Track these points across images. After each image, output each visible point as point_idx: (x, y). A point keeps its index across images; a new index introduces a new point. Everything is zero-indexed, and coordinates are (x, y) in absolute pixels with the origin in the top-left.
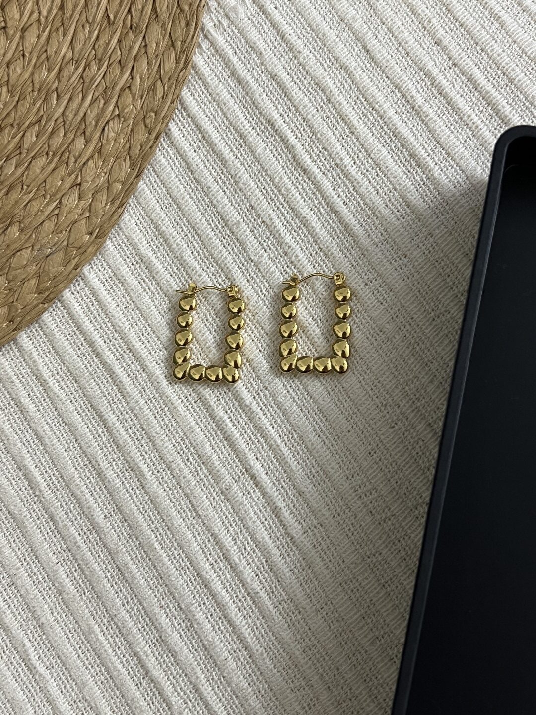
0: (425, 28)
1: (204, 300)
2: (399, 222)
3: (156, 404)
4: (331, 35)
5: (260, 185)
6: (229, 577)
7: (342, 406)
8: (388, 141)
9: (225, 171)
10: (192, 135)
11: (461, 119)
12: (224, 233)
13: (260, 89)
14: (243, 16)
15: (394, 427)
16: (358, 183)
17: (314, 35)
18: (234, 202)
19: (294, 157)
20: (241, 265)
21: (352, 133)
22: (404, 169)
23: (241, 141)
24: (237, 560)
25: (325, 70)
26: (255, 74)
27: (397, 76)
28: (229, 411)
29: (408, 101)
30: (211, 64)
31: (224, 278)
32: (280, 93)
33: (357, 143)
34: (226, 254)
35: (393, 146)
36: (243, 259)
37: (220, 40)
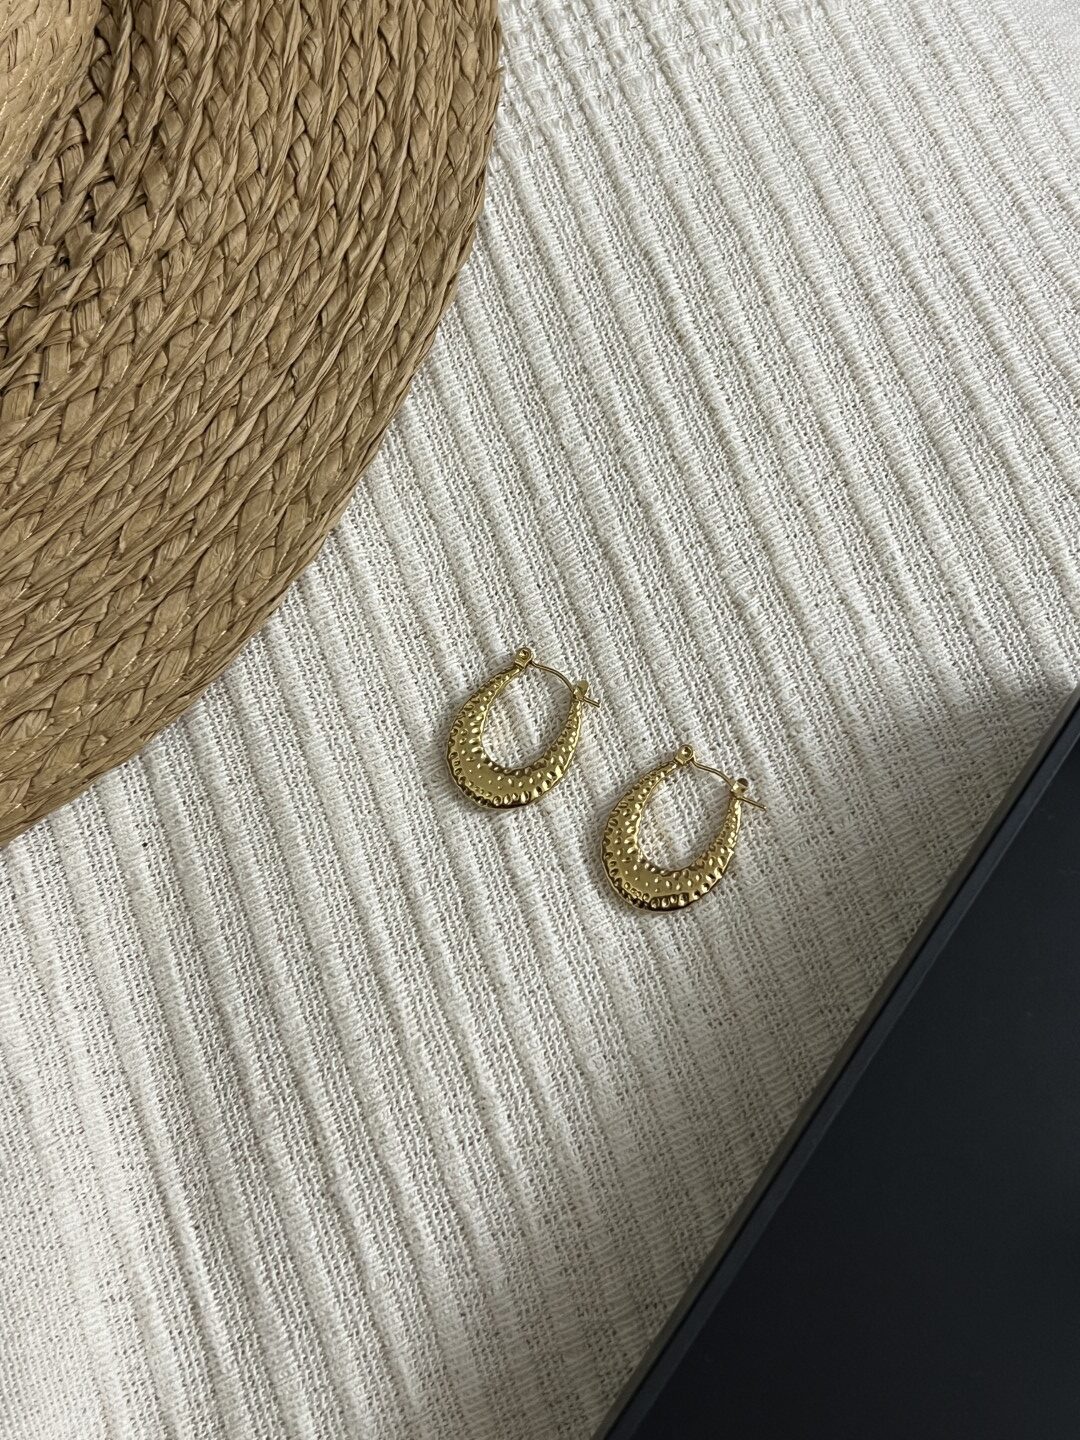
0: (913, 191)
1: (471, 486)
2: (803, 452)
3: (354, 623)
4: (771, 161)
5: (606, 340)
6: (399, 912)
7: (643, 699)
8: (818, 330)
9: (557, 306)
10: (521, 242)
11: (934, 328)
12: (530, 397)
13: (644, 205)
14: (647, 96)
15: (713, 749)
16: (756, 376)
17: (746, 153)
18: (559, 355)
19: (670, 315)
20: (543, 450)
21: (767, 303)
22: (831, 376)
23: (595, 270)
24: (419, 890)
25: (750, 207)
26: (643, 183)
27: (855, 245)
28: (467, 666)
29: (862, 284)
30: (578, 148)
31: (512, 462)
32: (674, 220)
33: (771, 321)
34: (525, 428)
35: (823, 340)
36: (550, 442)
37: (602, 120)
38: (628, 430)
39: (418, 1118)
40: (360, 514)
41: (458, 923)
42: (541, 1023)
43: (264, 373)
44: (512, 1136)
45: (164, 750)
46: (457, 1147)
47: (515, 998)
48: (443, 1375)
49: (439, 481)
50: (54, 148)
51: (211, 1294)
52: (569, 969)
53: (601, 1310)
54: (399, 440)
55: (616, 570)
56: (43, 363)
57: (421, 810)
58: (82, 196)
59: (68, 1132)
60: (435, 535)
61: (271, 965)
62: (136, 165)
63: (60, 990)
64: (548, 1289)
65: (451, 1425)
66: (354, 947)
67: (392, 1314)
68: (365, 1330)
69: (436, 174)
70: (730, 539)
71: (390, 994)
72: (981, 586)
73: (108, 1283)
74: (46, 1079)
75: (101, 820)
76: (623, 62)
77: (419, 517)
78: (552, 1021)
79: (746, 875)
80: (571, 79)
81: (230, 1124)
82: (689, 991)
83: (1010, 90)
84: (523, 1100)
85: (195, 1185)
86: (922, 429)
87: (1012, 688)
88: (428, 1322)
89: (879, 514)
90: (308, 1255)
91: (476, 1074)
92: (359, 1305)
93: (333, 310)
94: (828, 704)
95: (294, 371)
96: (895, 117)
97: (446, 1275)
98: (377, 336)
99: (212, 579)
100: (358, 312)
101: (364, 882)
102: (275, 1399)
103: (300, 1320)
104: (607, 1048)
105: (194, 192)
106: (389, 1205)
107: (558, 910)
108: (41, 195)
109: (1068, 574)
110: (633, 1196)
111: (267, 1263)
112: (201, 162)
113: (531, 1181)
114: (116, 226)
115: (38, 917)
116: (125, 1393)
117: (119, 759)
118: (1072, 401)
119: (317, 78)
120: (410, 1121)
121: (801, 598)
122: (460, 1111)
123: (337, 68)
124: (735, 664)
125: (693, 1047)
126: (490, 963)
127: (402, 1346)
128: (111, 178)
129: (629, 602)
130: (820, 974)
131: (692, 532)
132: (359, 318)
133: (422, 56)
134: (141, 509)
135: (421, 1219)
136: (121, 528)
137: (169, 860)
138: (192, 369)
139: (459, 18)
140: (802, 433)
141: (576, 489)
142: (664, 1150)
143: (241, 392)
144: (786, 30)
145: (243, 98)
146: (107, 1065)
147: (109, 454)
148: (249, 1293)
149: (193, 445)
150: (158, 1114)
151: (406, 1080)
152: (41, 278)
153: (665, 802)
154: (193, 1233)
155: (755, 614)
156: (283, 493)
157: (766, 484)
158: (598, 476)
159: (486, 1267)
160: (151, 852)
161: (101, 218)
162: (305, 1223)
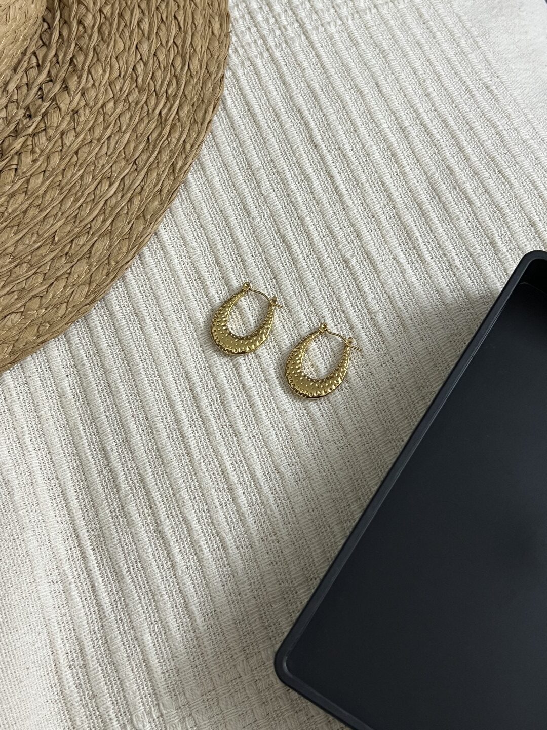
0: (421, 84)
1: (220, 212)
2: (374, 194)
3: (166, 274)
4: (355, 71)
5: (281, 148)
6: (189, 402)
7: (303, 304)
8: (379, 142)
9: (259, 134)
10: (241, 107)
11: (432, 141)
12: (247, 173)
13: (298, 90)
14: (297, 45)
15: (336, 326)
16: (352, 162)
17: (344, 68)
18: (260, 155)
19: (311, 137)
20: (253, 196)
21: (355, 131)
22: (386, 162)
23: (276, 118)
24: (199, 393)
25: (346, 91)
26: (297, 81)
27: (395, 106)
28: (220, 292)
29: (399, 123)
30: (267, 67)
31: (239, 202)
32: (312, 96)
33: (357, 138)
34: (244, 186)
35: (381, 146)
36: (256, 193)
37: (277, 54)
38: (293, 186)
39: (200, 494)
40: (168, 226)
41: (217, 406)
42: (258, 450)
43: (123, 163)
44: (245, 502)
45: (76, 333)
46: (219, 507)
47: (246, 439)
48: (214, 614)
49: (205, 211)
50: (24, 68)
51: (101, 580)
52: (271, 426)
53: (289, 582)
54: (186, 193)
55: (289, 248)
56: (19, 160)
57: (199, 357)
58: (37, 88)
59: (31, 504)
60: (203, 234)
61: (128, 427)
62: (62, 74)
63: (27, 440)
64: (264, 572)
65: (218, 638)
66: (169, 418)
67: (189, 586)
68: (176, 594)
69: (201, 76)
70: (341, 233)
71: (185, 439)
72: (458, 251)
73: (51, 574)
74: (21, 480)
75: (47, 364)
76: (286, 30)
77: (196, 227)
78: (263, 449)
79: (354, 382)
80: (263, 38)
81: (110, 501)
82: (328, 434)
83: (463, 43)
84: (250, 485)
85: (93, 530)
86: (428, 184)
87: (474, 295)
88: (206, 589)
89: (410, 220)
90: (148, 559)
91: (228, 474)
92: (173, 582)
93: (155, 135)
94: (389, 303)
95: (137, 162)
96: (411, 54)
97: (215, 567)
98: (175, 146)
99: (99, 253)
100: (166, 136)
101: (172, 389)
102: (132, 628)
103: (144, 590)
104: (290, 461)
105: (90, 85)
106: (187, 535)
107: (265, 400)
108: (18, 88)
109: (497, 245)
110: (303, 528)
111: (128, 564)
112: (93, 71)
113: (255, 522)
114: (53, 99)
115: (17, 408)
116: (59, 626)
117: (55, 335)
118: (497, 171)
119: (146, 36)
120: (196, 496)
121: (375, 257)
122: (220, 491)
123: (155, 32)
124: (345, 287)
125: (331, 459)
126: (233, 423)
127: (194, 601)
128: (51, 80)
129: (295, 262)
130: (389, 424)
131: (324, 230)
132: (167, 139)
133: (194, 26)
134: (65, 223)
135: (203, 541)
136: (56, 231)
137: (79, 382)
138: (89, 162)
139: (211, 11)
140: (373, 186)
141: (269, 213)
142: (318, 506)
143: (112, 171)
144: (360, 17)
145: (112, 43)
146: (49, 475)
147: (50, 199)
148: (119, 579)
149: (90, 195)
150: (74, 498)
151: (194, 477)
152: (18, 123)
153: (314, 350)
154: (92, 552)
155: (354, 265)
156: (132, 214)
157: (357, 209)
158: (279, 207)
159: (234, 563)
160: (70, 379)
161: (46, 96)
162: (147, 545)
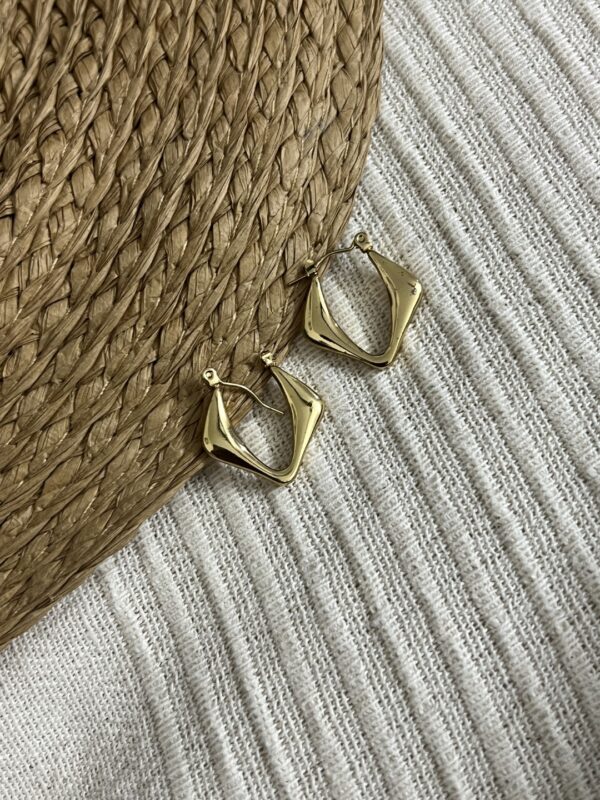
39: (443, 547)
42: (541, 442)
44: (529, 549)
46: (481, 567)
47: (514, 423)
48: (494, 786)
51: (276, 734)
52: (560, 389)
66: (369, 411)
67: (440, 734)
68: (419, 752)
71: (403, 443)
78: (550, 438)
81: (283, 579)
84: (534, 513)
85: (256, 638)
88: (474, 738)
90: (361, 687)
91: (488, 497)
92: (410, 730)
97: (486, 690)
103: (358, 750)
106: (427, 632)
107: (541, 339)
111: (324, 700)
120: (437, 551)
122: (479, 534)
126: (486, 396)
127: (454, 763)
135: (457, 640)
148: (311, 729)
150: (219, 580)
151: (429, 515)
154: (255, 680)
159: (521, 677)
162: (354, 659)
